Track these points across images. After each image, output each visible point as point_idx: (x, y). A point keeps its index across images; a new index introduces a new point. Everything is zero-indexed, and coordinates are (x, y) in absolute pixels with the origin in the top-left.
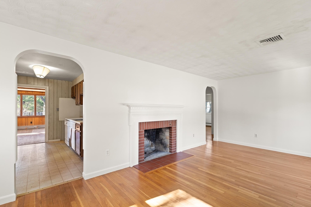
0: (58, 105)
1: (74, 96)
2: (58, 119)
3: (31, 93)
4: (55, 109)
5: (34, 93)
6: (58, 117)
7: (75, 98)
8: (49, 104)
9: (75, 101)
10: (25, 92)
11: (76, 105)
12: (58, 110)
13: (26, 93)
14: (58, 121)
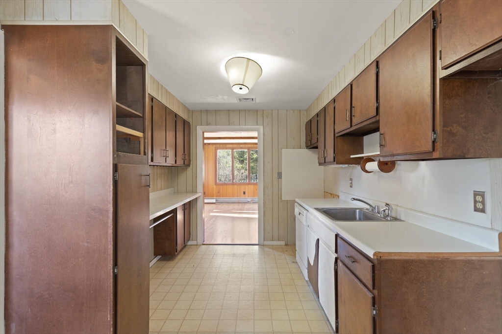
0: (279, 165)
1: (314, 141)
2: (280, 196)
3: (244, 146)
4: (276, 175)
5: (247, 146)
6: (281, 192)
7: (316, 147)
8: (264, 163)
9: (316, 157)
10: (236, 146)
11: (320, 164)
12: (280, 175)
13: (238, 146)
14: (280, 200)
